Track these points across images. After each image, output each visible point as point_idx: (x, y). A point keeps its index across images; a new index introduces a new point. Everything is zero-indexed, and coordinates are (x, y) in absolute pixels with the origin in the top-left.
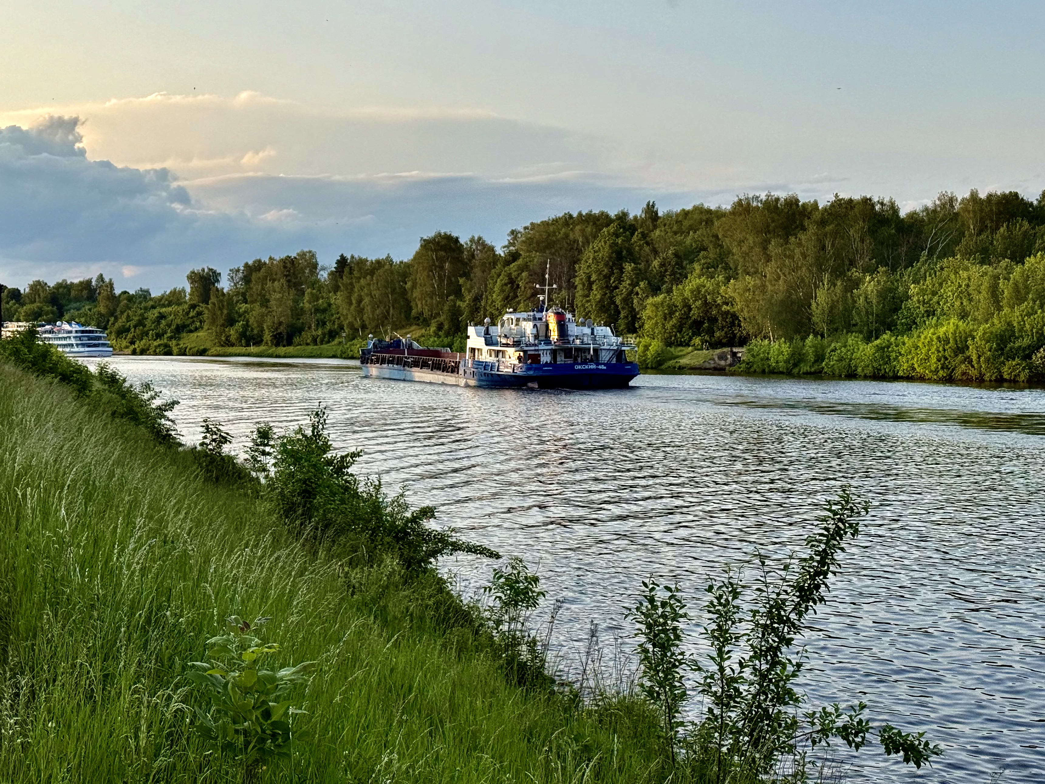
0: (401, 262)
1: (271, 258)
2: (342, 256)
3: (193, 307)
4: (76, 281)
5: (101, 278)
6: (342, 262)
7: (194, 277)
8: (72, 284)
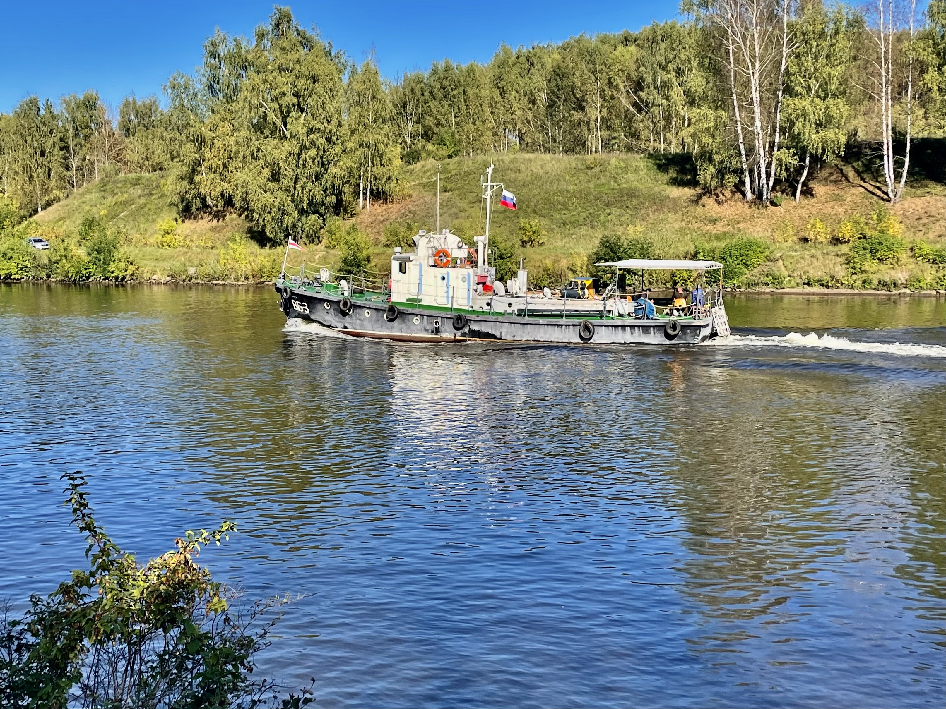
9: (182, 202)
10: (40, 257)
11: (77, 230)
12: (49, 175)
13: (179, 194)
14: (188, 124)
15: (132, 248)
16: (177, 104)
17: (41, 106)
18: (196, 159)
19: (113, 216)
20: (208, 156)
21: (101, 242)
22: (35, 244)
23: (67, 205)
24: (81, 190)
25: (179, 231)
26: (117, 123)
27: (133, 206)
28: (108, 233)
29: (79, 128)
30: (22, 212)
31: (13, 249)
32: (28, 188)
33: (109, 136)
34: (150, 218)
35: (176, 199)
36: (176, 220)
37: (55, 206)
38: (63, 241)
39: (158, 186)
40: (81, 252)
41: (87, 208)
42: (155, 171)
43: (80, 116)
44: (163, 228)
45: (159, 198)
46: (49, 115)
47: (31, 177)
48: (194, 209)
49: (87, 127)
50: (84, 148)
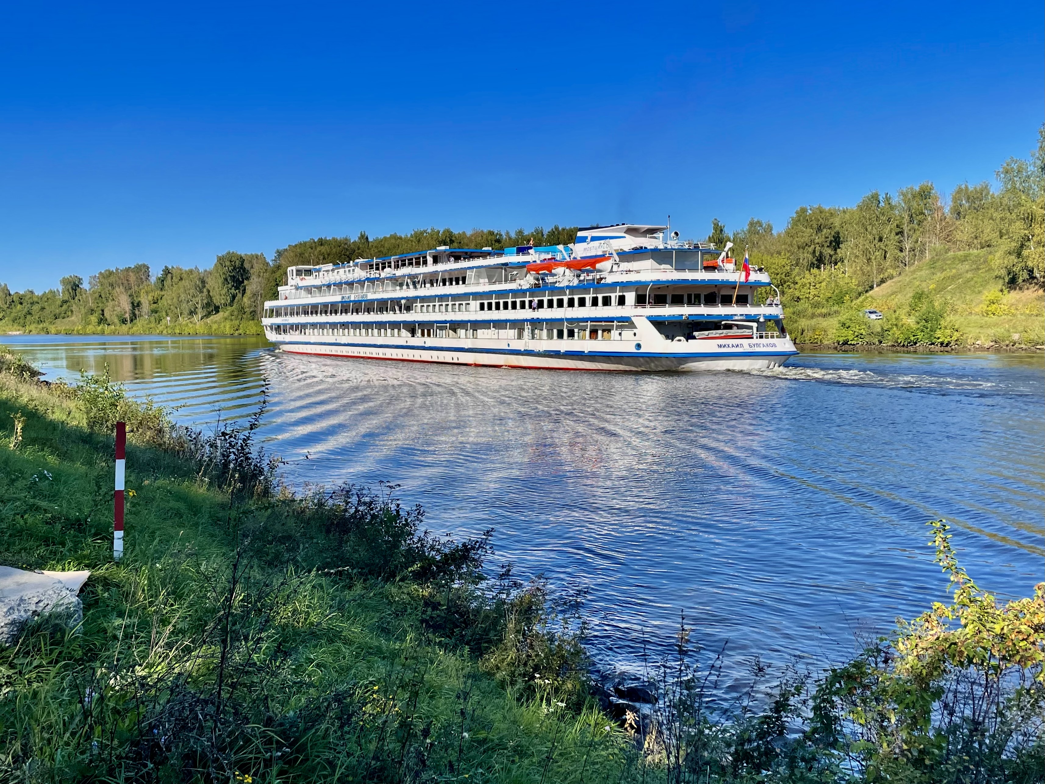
0: (205, 271)
2: (166, 267)
3: (65, 302)
6: (167, 272)
7: (64, 282)
9: (1009, 274)
10: (874, 326)
11: (908, 301)
12: (885, 257)
13: (1006, 268)
14: (1019, 204)
15: (957, 317)
16: (1009, 187)
17: (881, 198)
18: (1025, 235)
19: (940, 289)
20: (1037, 231)
21: (929, 312)
22: (870, 315)
23: (900, 282)
24: (912, 268)
25: (1005, 301)
26: (949, 208)
27: (960, 281)
28: (936, 304)
29: (914, 215)
30: (860, 289)
31: (851, 320)
32: (867, 269)
33: (941, 220)
34: (976, 290)
35: (1003, 272)
36: (1002, 291)
37: (889, 283)
38: (895, 311)
39: (985, 262)
40: (911, 322)
41: (918, 283)
42: (983, 248)
43: (915, 205)
44: (988, 298)
45: (986, 271)
46: (888, 206)
47: (869, 260)
48: (1020, 280)
49: (922, 213)
50: (917, 232)
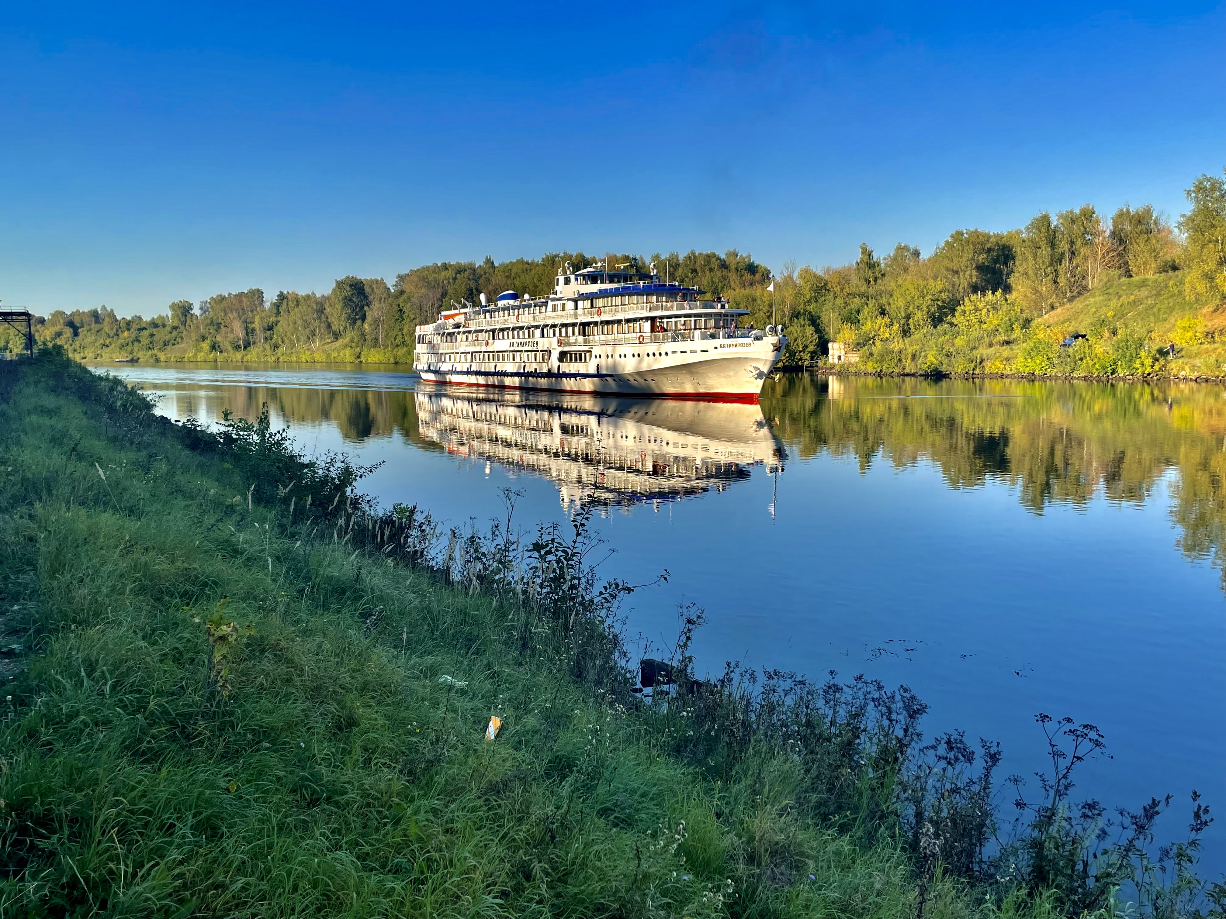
1: (230, 294)
2: (280, 292)
3: (175, 328)
4: (86, 311)
5: (104, 308)
6: (282, 297)
7: (173, 307)
8: (83, 312)
34: (1161, 317)
